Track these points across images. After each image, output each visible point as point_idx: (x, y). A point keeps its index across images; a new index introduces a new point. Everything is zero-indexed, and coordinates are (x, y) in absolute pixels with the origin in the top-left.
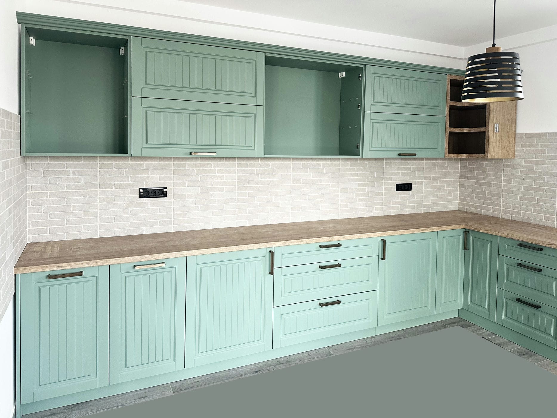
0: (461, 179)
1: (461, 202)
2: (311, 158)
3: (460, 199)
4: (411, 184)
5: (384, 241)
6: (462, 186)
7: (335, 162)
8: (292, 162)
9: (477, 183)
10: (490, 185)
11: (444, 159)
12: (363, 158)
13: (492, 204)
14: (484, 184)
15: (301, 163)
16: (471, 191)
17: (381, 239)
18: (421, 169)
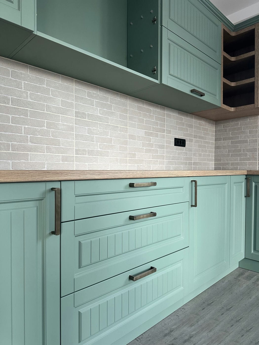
0: (216, 141)
1: (217, 162)
3: (216, 160)
4: (185, 140)
6: (217, 148)
9: (232, 143)
10: (246, 142)
13: (249, 159)
14: (240, 142)
16: (226, 151)
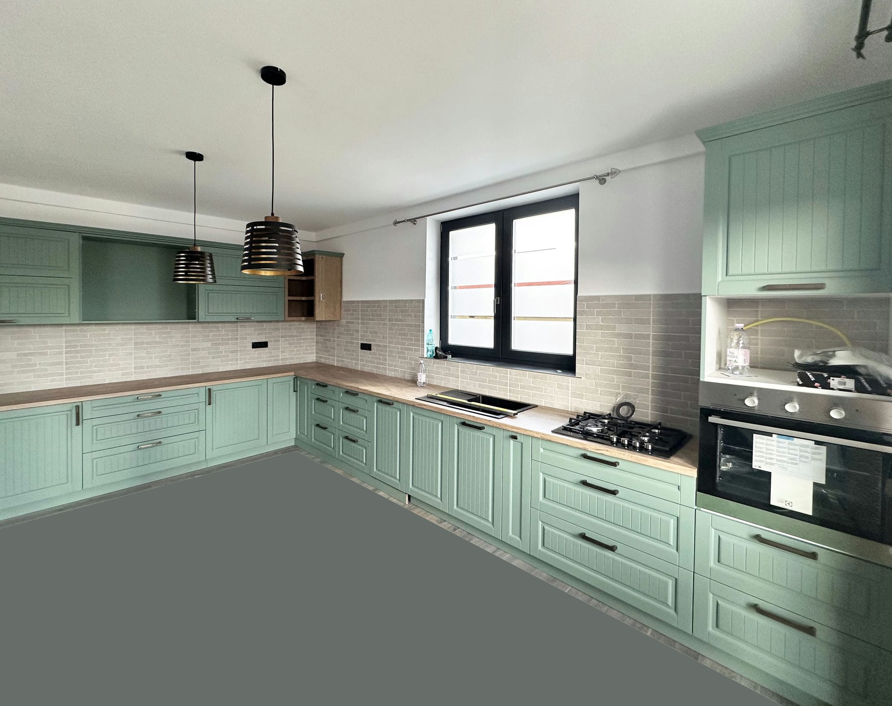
2: (156, 323)
3: (317, 353)
4: (267, 342)
5: (210, 390)
7: (184, 326)
8: (133, 327)
11: (285, 321)
12: (199, 322)
15: (145, 327)
17: (207, 388)
18: (278, 329)
